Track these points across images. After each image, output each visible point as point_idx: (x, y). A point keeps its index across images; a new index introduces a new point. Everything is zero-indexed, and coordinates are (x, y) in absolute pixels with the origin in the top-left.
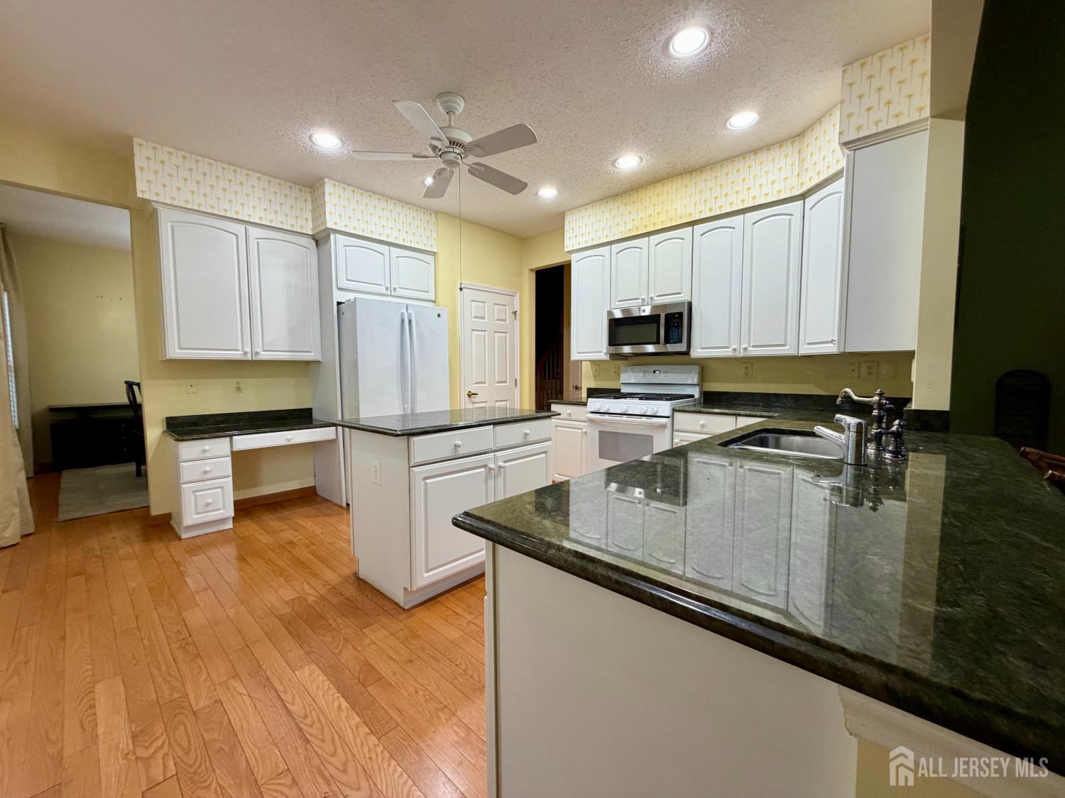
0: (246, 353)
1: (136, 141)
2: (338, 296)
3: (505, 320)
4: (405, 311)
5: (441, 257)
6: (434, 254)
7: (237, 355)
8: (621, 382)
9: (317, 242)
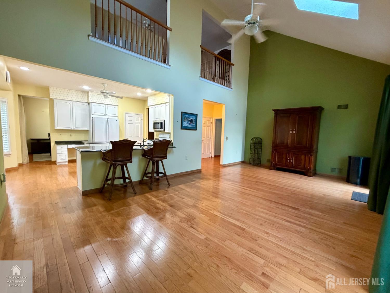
0: (72, 128)
1: (50, 87)
2: (92, 116)
3: (138, 121)
4: (107, 120)
6: (118, 106)
7: (70, 129)
8: (159, 137)
9: (89, 104)
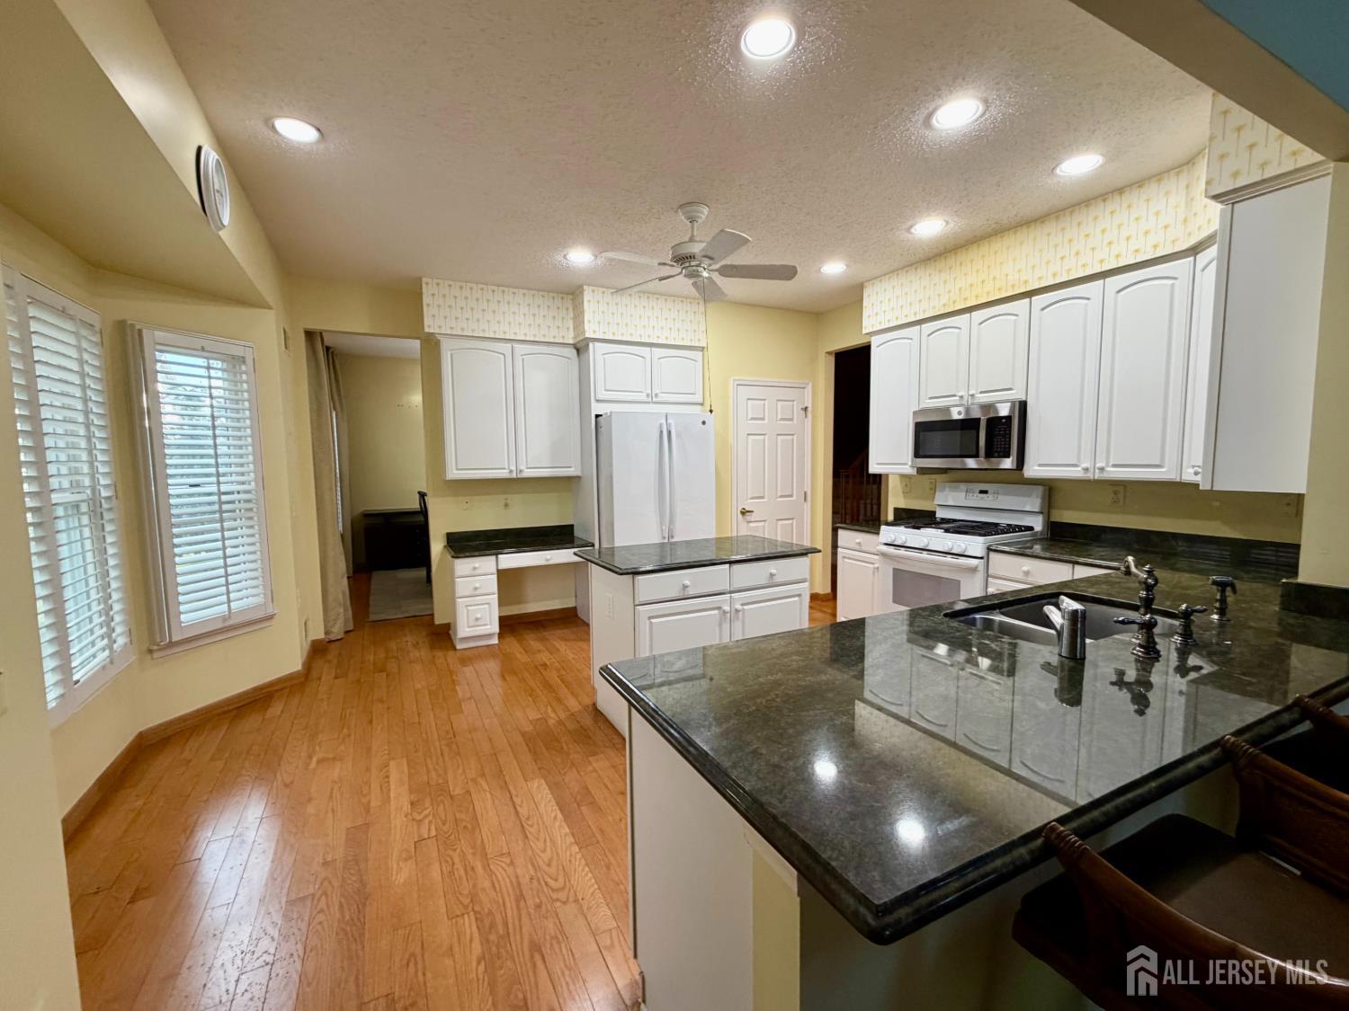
0: (511, 471)
1: (424, 280)
2: (596, 408)
3: (792, 420)
4: (663, 421)
5: (711, 352)
6: (702, 349)
7: (503, 474)
8: (936, 502)
9: (578, 350)
